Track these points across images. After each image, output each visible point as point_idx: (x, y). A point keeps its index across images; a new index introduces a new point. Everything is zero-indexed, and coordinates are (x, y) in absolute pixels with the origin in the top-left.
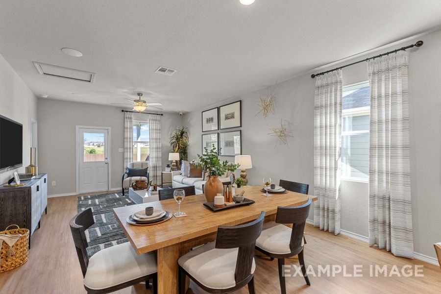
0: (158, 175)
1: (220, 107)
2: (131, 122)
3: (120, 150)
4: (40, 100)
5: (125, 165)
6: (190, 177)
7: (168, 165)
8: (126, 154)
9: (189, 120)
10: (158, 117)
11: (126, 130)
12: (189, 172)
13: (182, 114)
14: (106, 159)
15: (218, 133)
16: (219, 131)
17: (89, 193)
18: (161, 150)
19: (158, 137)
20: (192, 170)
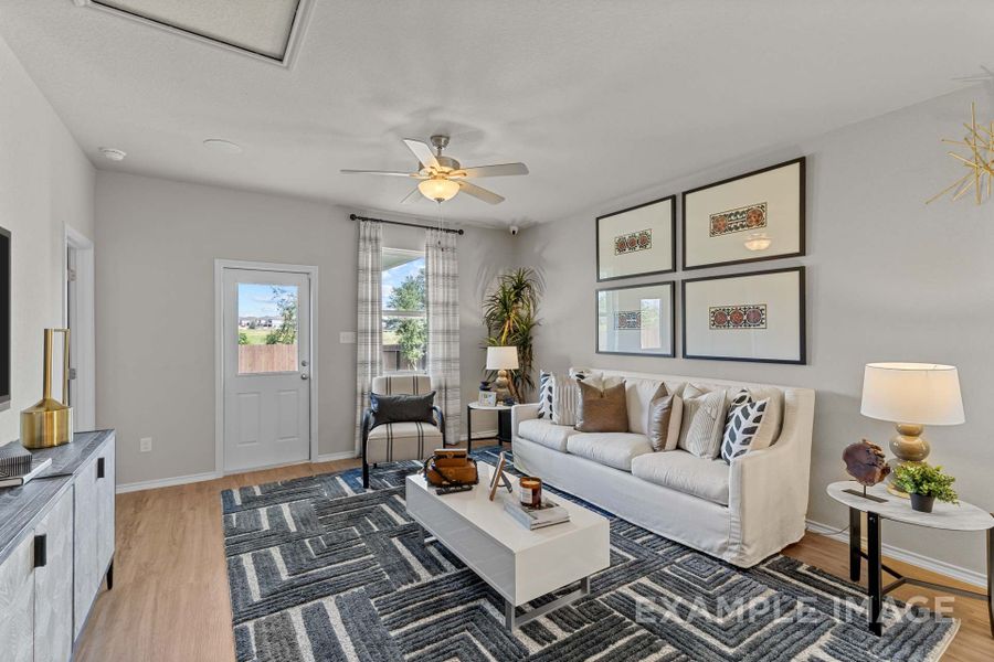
0: (450, 412)
1: (684, 194)
2: (376, 250)
3: (346, 337)
4: (103, 174)
5: (359, 384)
6: (584, 430)
7: (486, 384)
8: (361, 349)
9: (537, 249)
10: (451, 239)
11: (361, 275)
12: (579, 411)
13: (516, 229)
14: (304, 365)
15: (673, 284)
16: (680, 276)
17: (254, 474)
18: (458, 337)
19: (451, 300)
20: (589, 407)
